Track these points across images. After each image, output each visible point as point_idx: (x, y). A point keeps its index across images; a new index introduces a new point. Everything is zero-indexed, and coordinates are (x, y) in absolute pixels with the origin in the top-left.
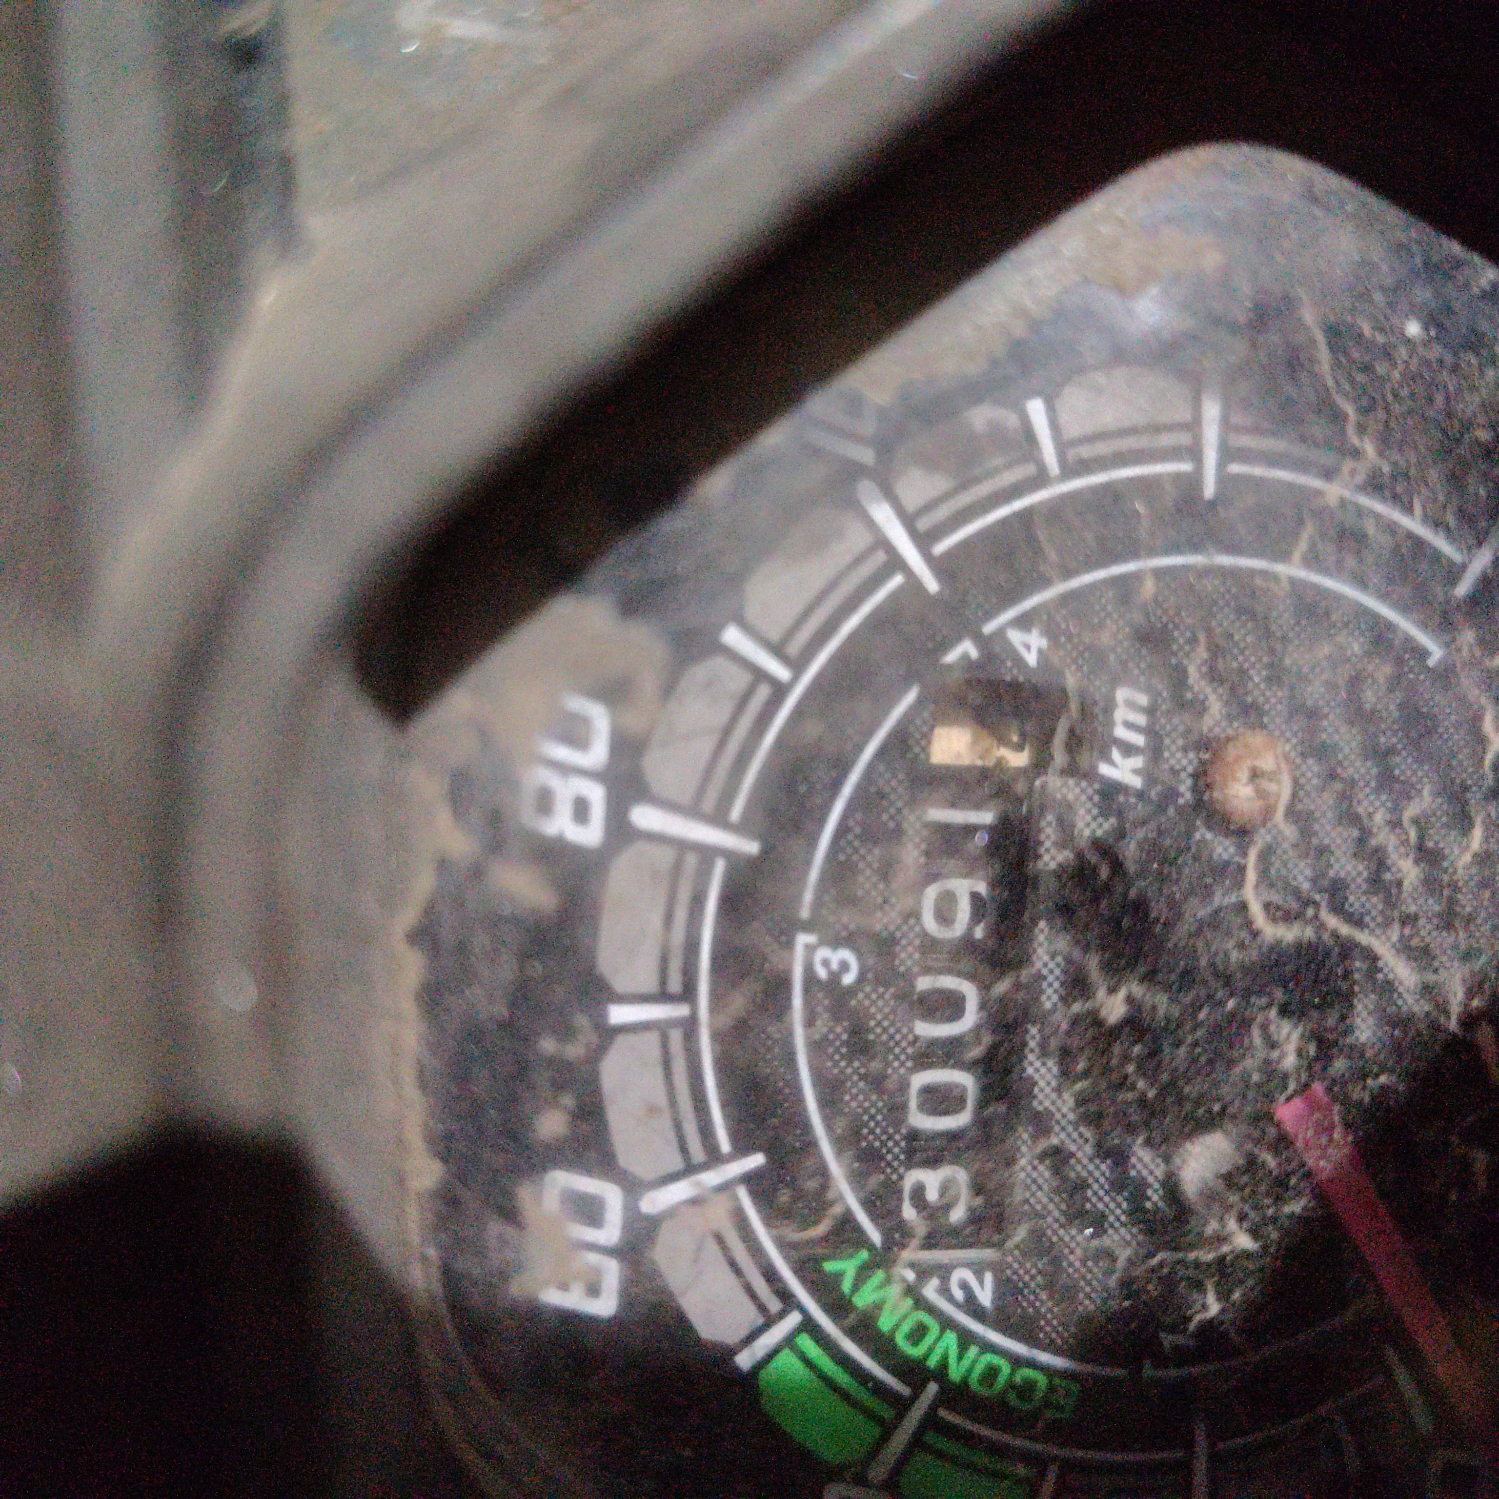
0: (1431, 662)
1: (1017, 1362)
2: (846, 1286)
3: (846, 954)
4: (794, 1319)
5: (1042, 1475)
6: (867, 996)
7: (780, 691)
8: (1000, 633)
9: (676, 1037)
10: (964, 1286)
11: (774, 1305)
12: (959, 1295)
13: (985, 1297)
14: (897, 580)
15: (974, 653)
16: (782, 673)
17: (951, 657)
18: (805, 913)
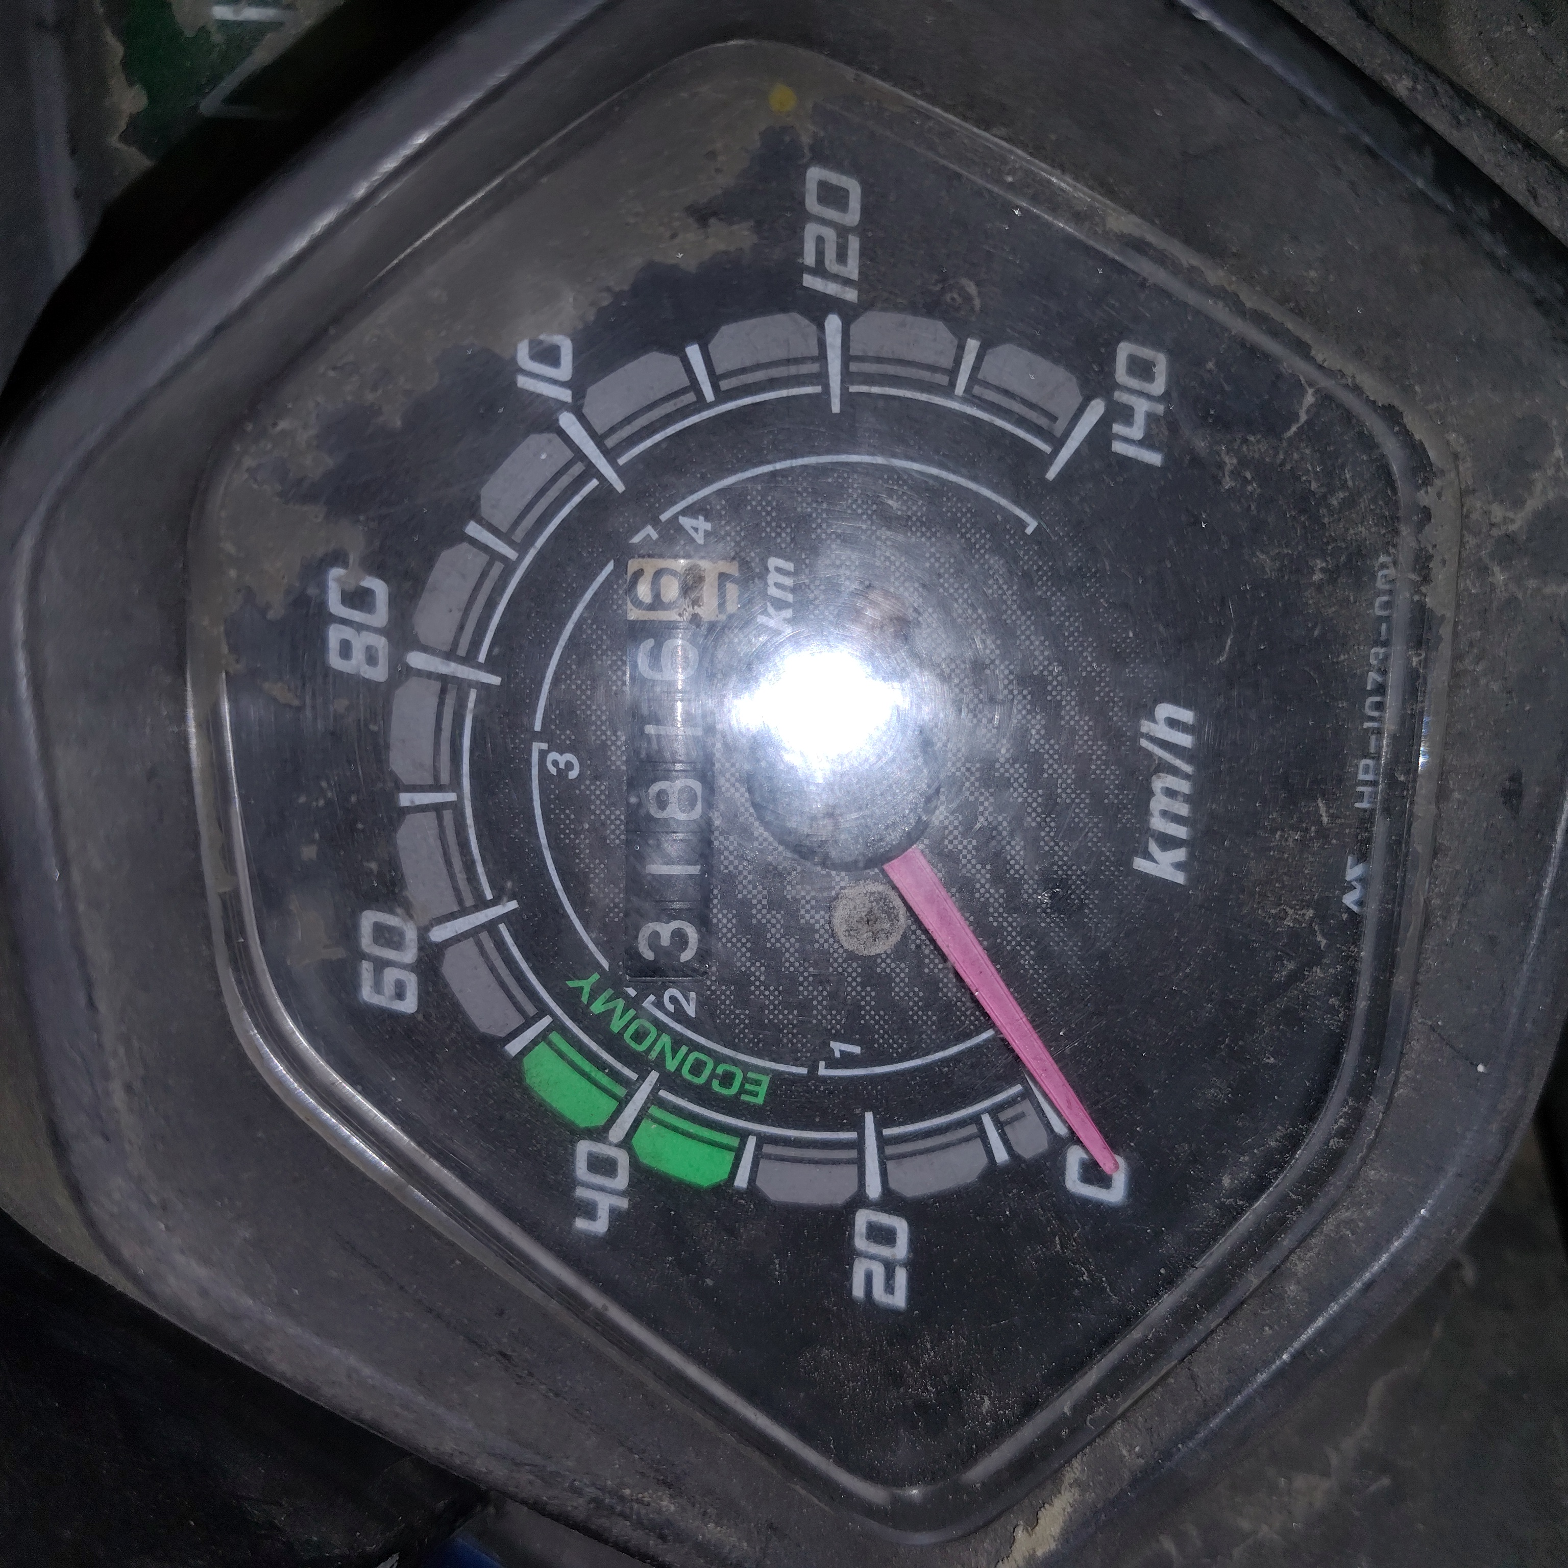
0: (1029, 531)
1: (719, 1059)
2: (585, 999)
3: (569, 757)
4: (546, 1021)
5: (743, 1144)
6: (588, 788)
7: (509, 567)
8: (675, 517)
9: (448, 815)
10: (673, 999)
11: (531, 1010)
12: (671, 1008)
13: (691, 1010)
14: (594, 483)
15: (655, 535)
16: (511, 554)
17: (636, 539)
18: (538, 727)
